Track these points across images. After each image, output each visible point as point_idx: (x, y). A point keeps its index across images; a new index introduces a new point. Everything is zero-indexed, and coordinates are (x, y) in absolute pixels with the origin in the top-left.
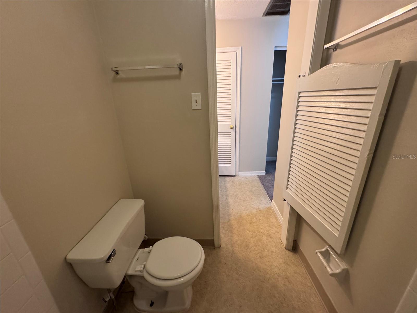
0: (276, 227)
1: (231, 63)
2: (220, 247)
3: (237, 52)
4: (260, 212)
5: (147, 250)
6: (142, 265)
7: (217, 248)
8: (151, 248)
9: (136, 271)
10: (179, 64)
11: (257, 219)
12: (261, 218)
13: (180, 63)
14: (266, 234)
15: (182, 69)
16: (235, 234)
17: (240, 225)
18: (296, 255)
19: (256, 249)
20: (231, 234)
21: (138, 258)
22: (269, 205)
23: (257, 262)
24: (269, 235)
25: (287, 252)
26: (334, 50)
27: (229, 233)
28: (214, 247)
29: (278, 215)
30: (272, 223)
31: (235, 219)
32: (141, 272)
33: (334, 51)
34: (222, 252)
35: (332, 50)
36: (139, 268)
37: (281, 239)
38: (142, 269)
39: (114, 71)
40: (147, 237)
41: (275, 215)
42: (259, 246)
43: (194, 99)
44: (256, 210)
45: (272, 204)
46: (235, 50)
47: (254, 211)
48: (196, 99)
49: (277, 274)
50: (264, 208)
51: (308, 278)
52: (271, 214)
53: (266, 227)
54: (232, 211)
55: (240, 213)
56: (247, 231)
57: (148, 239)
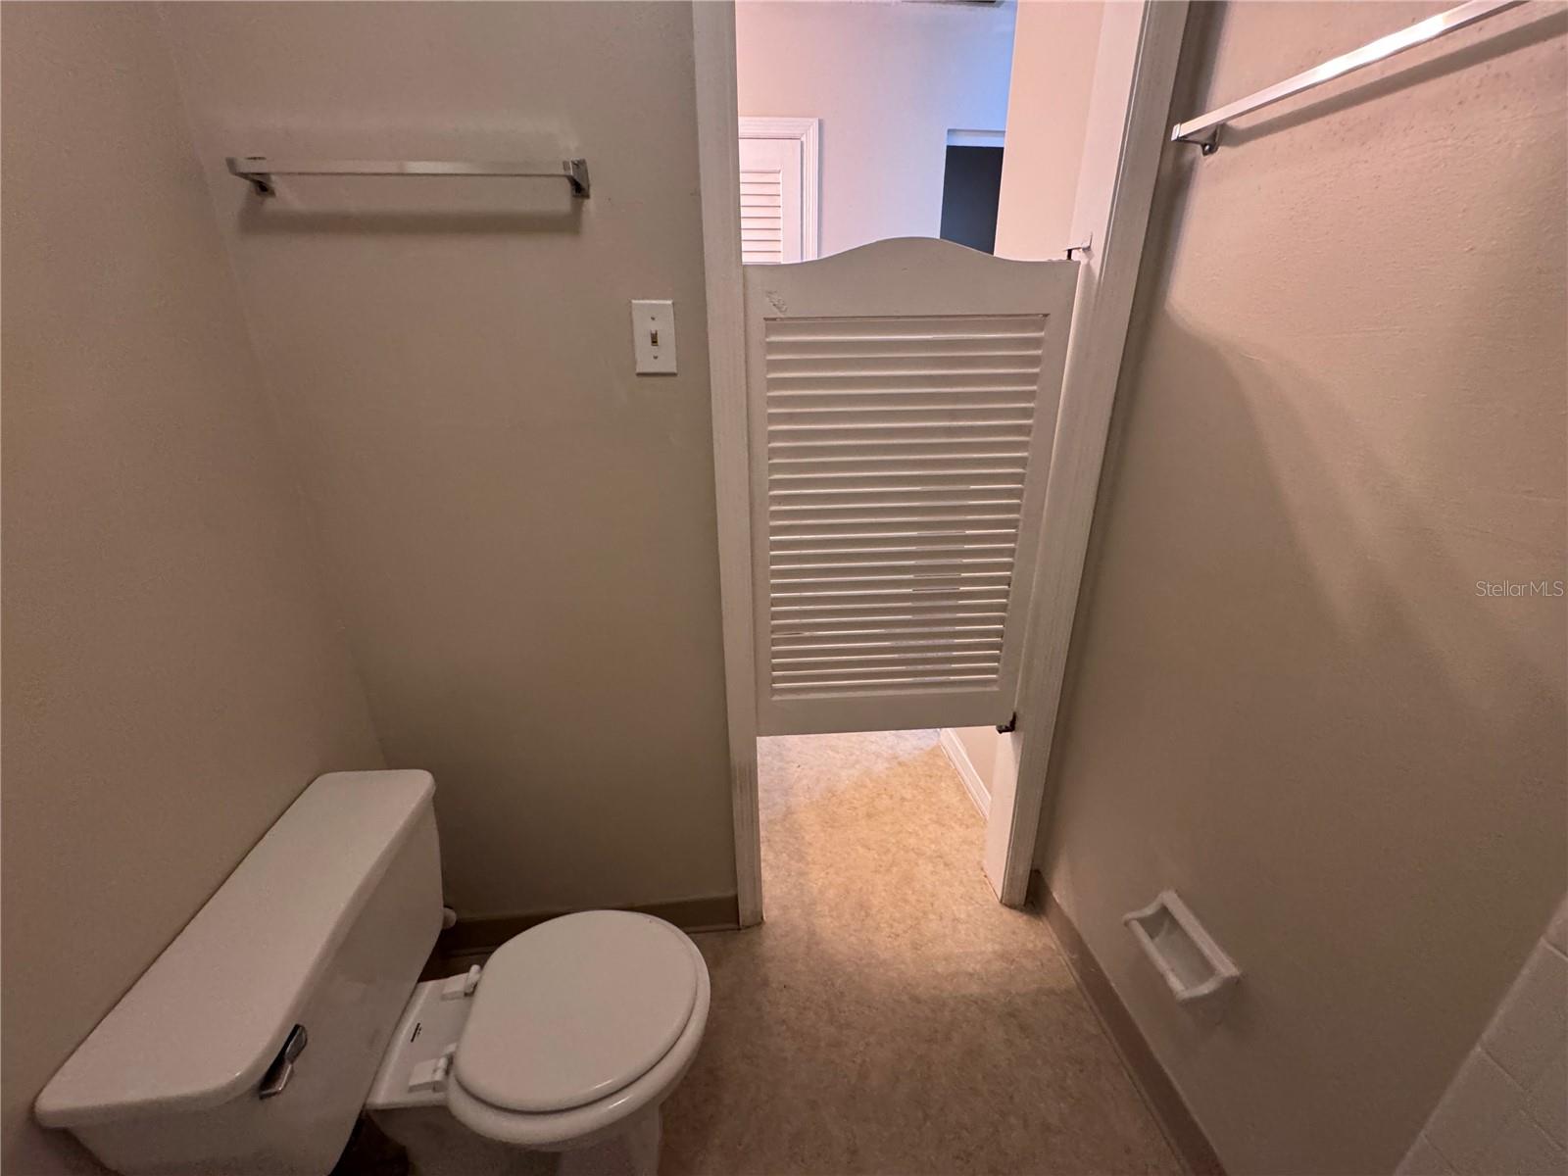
0: (961, 822)
1: (779, 183)
2: (759, 922)
3: (803, 139)
4: (900, 770)
5: (456, 983)
6: (439, 1058)
7: (748, 927)
8: (478, 976)
9: (412, 1089)
10: (573, 163)
11: (891, 797)
12: (908, 794)
13: (576, 158)
14: (929, 853)
15: (584, 185)
16: (814, 863)
17: (832, 827)
18: (1041, 924)
19: (897, 915)
20: (800, 865)
21: (419, 1024)
22: (932, 739)
23: (903, 966)
24: (941, 857)
25: (1009, 915)
26: (1207, 147)
27: (792, 862)
28: (738, 923)
29: (965, 777)
30: (948, 807)
31: (812, 803)
32: (434, 1090)
33: (1205, 154)
34: (769, 943)
35: (1199, 147)
36: (429, 1071)
37: (982, 869)
38: (439, 1076)
39: (245, 176)
40: (453, 916)
41: (955, 775)
42: (906, 901)
43: (642, 329)
44: (886, 765)
45: (942, 738)
46: (796, 132)
47: (880, 767)
48: (653, 327)
49: (980, 1002)
50: (917, 752)
51: (1085, 1004)
52: (941, 777)
53: (926, 826)
54: (796, 775)
55: (829, 779)
56: (859, 848)
57: (457, 922)
